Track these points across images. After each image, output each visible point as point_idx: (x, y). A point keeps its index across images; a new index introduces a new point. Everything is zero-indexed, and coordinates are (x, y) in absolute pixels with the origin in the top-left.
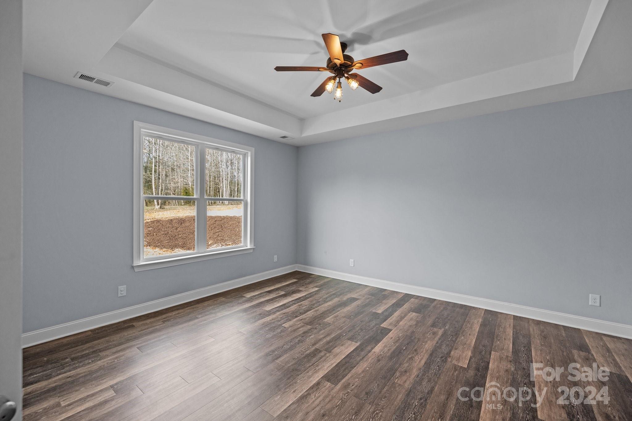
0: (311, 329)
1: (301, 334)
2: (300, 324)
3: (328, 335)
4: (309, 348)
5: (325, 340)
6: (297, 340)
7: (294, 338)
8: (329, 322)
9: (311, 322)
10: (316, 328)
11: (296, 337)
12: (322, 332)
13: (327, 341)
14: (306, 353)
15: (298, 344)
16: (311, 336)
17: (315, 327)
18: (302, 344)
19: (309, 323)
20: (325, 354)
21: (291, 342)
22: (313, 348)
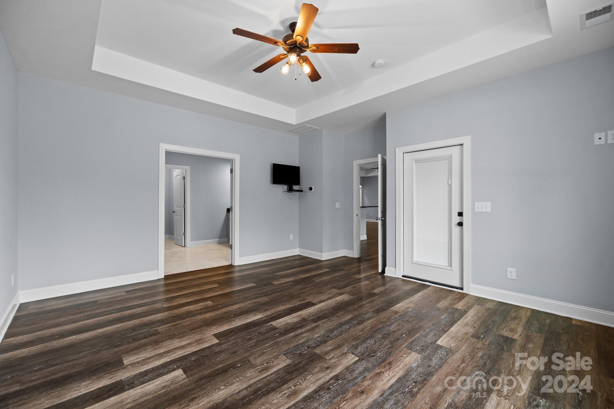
0: (316, 347)
1: (329, 341)
2: (330, 359)
3: (296, 336)
4: (323, 323)
5: (303, 330)
6: (335, 332)
7: (339, 335)
8: (284, 356)
9: (312, 361)
10: (308, 347)
11: (336, 336)
12: (302, 341)
13: (301, 329)
14: (326, 320)
15: (334, 329)
16: (318, 337)
17: (310, 350)
18: (330, 328)
19: (315, 360)
20: (308, 318)
21: (342, 331)
22: (318, 323)
